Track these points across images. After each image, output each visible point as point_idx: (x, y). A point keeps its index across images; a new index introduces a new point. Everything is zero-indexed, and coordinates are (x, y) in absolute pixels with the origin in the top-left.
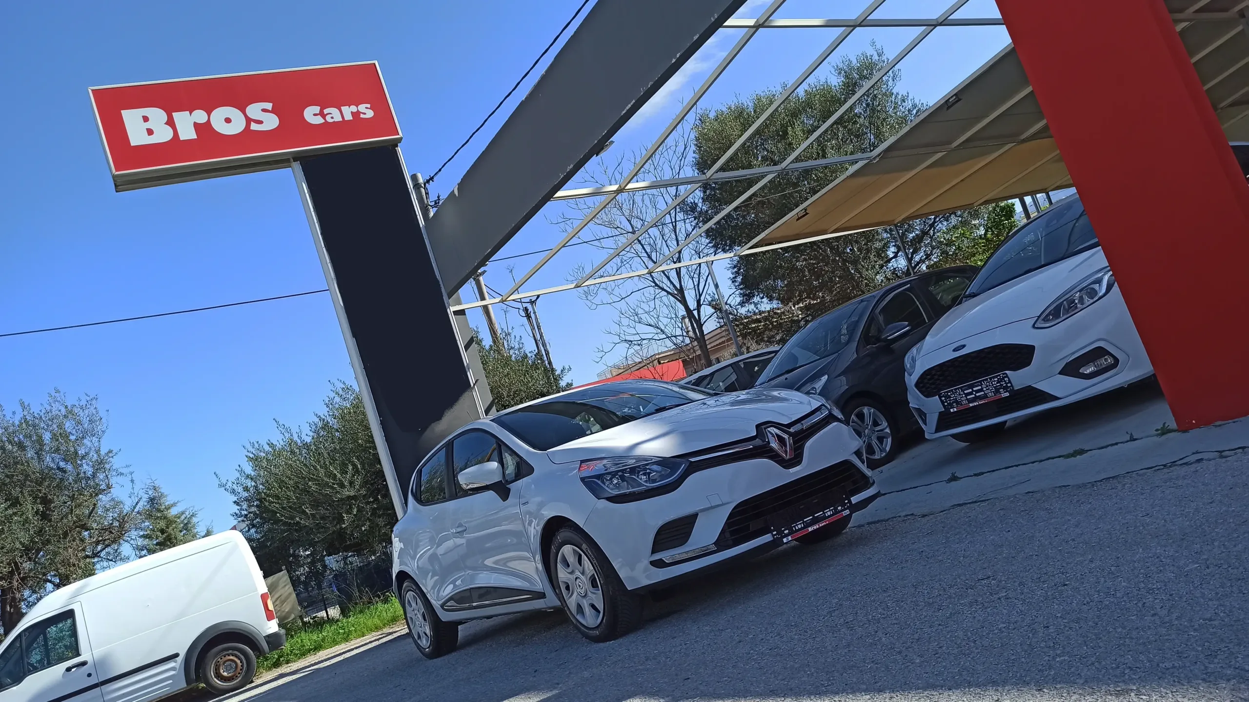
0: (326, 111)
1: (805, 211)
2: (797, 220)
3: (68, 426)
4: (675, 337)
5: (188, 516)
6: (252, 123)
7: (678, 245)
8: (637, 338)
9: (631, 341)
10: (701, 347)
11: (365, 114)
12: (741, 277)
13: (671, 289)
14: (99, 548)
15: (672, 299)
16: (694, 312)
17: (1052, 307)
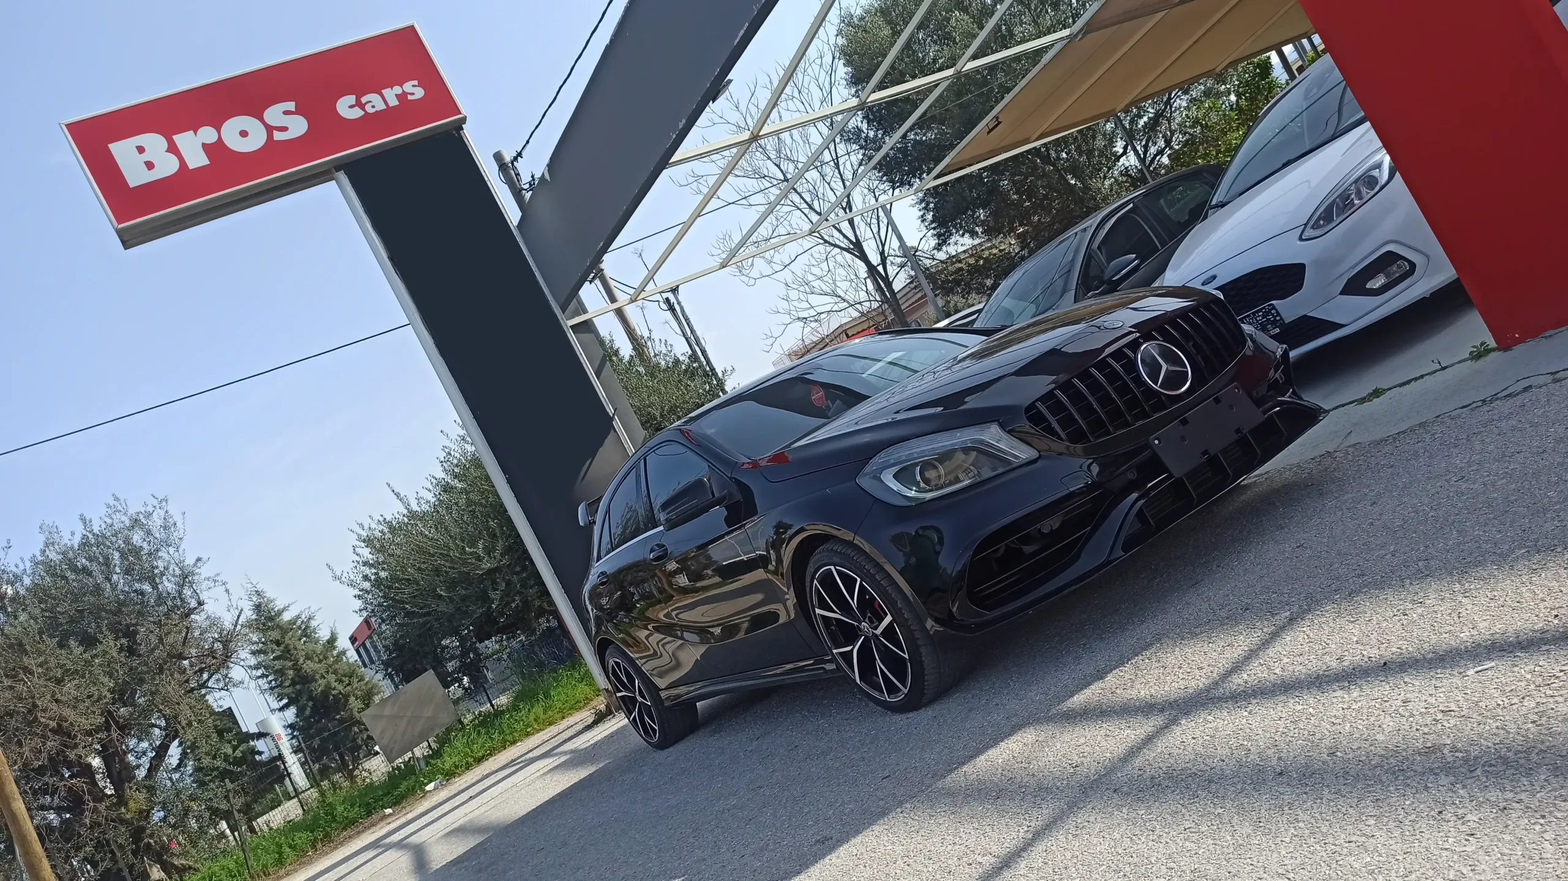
0: (364, 100)
1: (997, 120)
2: (988, 133)
3: (137, 538)
4: (860, 303)
5: (305, 620)
6: (275, 132)
7: (845, 188)
8: (812, 312)
9: (806, 318)
10: (894, 311)
11: (413, 94)
12: (932, 213)
13: (845, 244)
14: (205, 676)
15: (848, 256)
16: (878, 268)
17: (1321, 210)
